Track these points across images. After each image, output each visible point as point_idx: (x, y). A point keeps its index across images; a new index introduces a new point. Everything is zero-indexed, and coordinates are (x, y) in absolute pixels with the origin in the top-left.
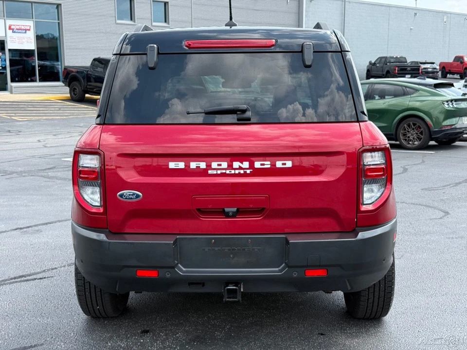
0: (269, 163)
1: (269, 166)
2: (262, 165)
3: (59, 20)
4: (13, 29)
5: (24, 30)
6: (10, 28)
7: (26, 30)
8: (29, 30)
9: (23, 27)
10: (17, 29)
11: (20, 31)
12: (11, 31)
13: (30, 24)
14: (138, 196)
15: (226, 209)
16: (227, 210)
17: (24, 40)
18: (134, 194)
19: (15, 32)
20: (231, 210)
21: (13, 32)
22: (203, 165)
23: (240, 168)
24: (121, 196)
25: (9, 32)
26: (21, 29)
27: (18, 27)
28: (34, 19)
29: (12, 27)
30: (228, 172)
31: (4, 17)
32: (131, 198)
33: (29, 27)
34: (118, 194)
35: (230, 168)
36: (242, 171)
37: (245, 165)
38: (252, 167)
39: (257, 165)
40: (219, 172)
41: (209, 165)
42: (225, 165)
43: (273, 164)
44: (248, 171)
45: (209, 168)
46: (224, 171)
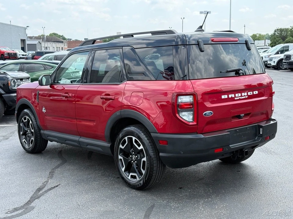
0: (252, 92)
1: (252, 94)
2: (250, 93)
14: (212, 113)
15: (241, 115)
18: (210, 112)
22: (233, 96)
23: (244, 96)
24: (205, 114)
30: (241, 98)
32: (209, 115)
34: (204, 114)
35: (241, 96)
36: (245, 97)
37: (246, 94)
38: (248, 95)
39: (249, 94)
40: (238, 98)
41: (235, 95)
42: (240, 95)
43: (253, 93)
44: (247, 97)
45: (235, 97)
46: (240, 98)
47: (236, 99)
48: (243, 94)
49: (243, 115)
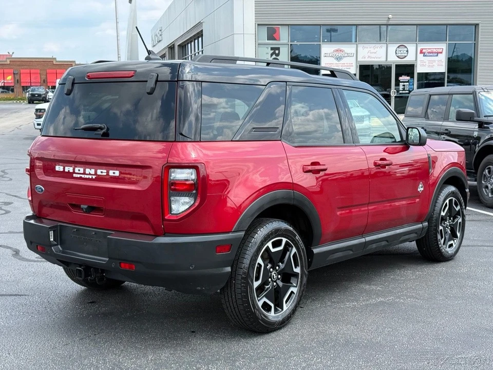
0: (105, 171)
1: (105, 174)
2: (102, 172)
3: (475, 41)
4: (424, 53)
5: (435, 53)
6: (421, 52)
7: (438, 53)
8: (441, 53)
9: (434, 50)
10: (428, 53)
11: (431, 54)
12: (423, 55)
13: (443, 47)
14: (42, 190)
16: (82, 206)
17: (434, 64)
18: (40, 188)
19: (426, 56)
20: (84, 206)
21: (424, 56)
22: (71, 170)
23: (90, 174)
25: (420, 56)
26: (432, 53)
27: (430, 51)
28: (448, 42)
29: (424, 51)
30: (83, 176)
31: (416, 41)
33: (441, 50)
35: (84, 173)
36: (90, 177)
37: (93, 172)
38: (96, 174)
39: (99, 172)
40: (79, 176)
41: (74, 169)
42: (82, 170)
43: (108, 173)
44: (94, 177)
45: (74, 172)
46: (81, 175)
47: (75, 175)
48: (88, 171)
49: (86, 206)
